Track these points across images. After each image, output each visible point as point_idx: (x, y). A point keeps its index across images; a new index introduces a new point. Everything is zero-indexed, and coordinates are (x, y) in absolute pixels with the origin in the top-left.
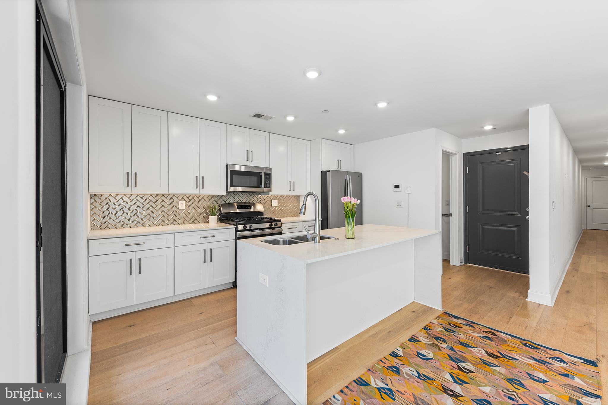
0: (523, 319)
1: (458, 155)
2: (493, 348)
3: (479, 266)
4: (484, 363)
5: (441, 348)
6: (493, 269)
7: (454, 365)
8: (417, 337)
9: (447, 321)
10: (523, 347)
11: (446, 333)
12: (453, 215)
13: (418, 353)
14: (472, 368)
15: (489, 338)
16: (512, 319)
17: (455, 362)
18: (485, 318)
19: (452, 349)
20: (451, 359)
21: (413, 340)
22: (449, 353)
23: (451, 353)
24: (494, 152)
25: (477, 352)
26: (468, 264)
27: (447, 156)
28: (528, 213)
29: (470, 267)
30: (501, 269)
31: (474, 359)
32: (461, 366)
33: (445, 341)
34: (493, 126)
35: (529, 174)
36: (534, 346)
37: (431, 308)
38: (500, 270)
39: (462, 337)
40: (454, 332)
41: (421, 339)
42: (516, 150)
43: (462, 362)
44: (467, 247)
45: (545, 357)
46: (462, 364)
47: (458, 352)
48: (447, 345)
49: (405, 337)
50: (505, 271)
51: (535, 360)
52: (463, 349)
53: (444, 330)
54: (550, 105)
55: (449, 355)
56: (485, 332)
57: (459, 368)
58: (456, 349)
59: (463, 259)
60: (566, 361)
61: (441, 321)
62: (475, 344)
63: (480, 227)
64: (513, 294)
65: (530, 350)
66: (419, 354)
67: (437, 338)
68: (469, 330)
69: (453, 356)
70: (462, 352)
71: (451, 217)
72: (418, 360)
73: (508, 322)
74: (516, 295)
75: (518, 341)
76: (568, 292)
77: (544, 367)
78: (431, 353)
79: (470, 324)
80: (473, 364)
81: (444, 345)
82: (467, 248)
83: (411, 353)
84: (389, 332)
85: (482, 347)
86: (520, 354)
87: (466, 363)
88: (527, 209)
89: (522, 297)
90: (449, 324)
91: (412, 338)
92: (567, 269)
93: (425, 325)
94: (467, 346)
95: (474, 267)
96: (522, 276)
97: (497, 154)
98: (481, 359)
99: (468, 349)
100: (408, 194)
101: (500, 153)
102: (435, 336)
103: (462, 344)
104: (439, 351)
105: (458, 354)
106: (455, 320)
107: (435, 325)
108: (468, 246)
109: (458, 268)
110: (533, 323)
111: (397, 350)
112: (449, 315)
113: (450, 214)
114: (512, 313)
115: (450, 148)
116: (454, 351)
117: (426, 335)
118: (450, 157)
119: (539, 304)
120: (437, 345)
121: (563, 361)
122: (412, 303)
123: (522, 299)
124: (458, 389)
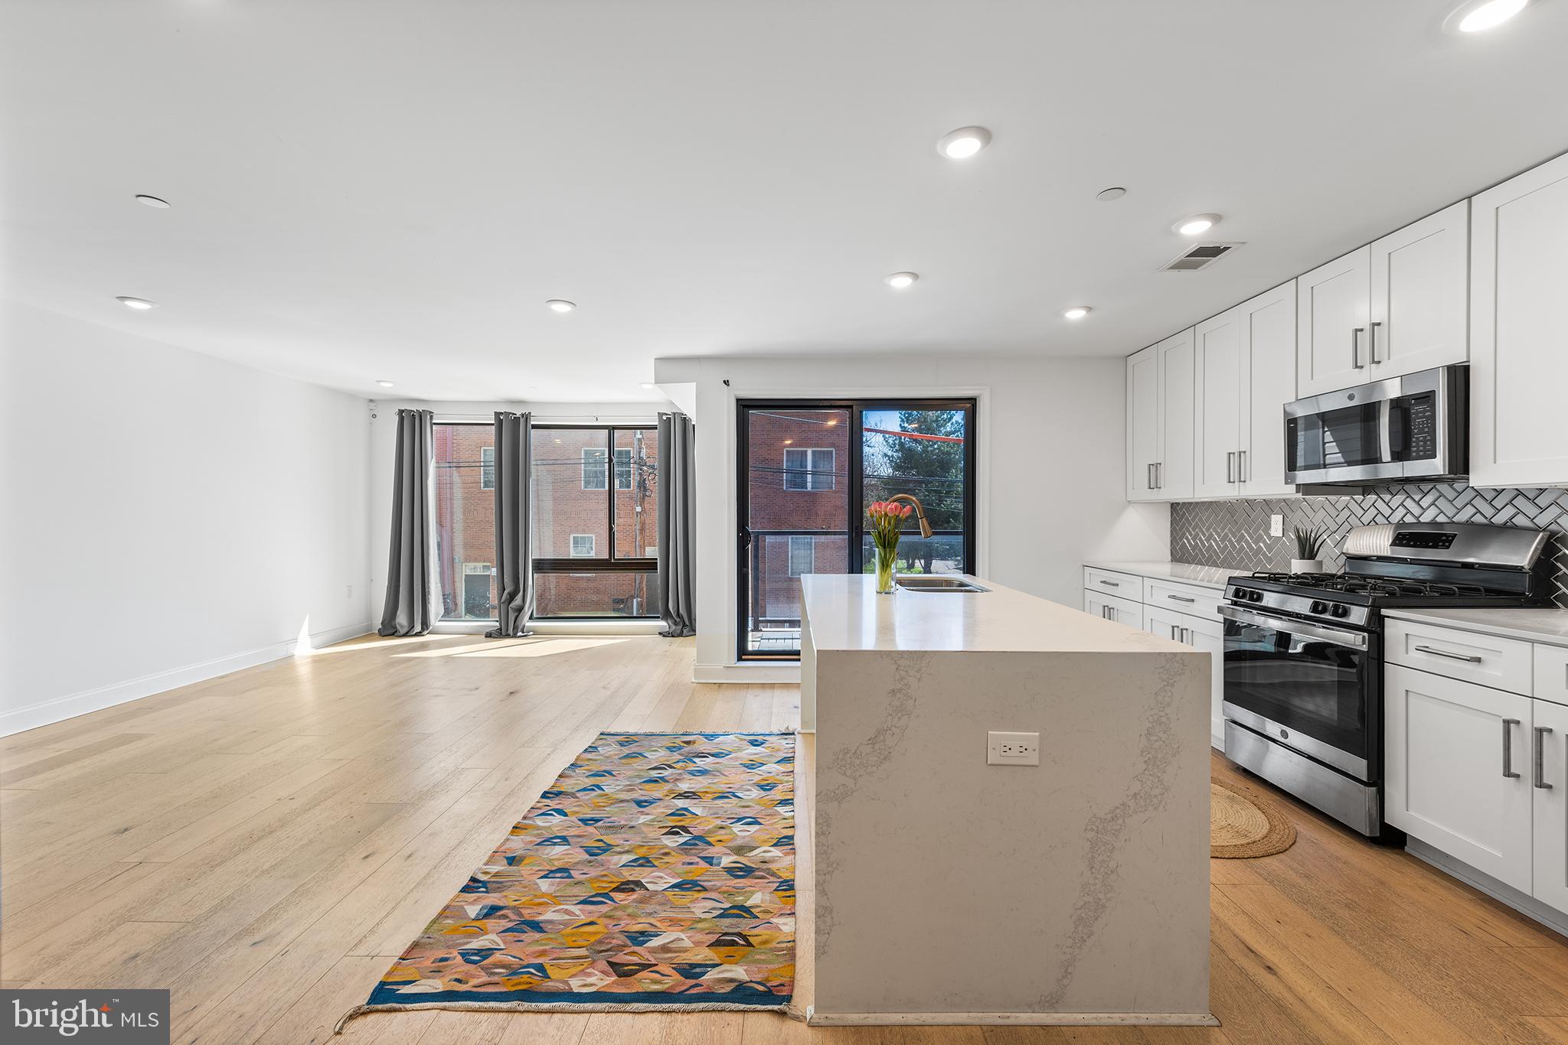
5: (730, 852)
8: (784, 851)
13: (760, 824)
21: (786, 842)
23: (711, 852)
32: (684, 834)
33: (730, 871)
41: (776, 852)
43: (685, 843)
46: (682, 840)
47: (698, 860)
48: (722, 865)
57: (685, 829)
69: (701, 845)
78: (739, 834)
81: (726, 861)
87: (678, 844)
91: (790, 844)
94: (684, 888)
99: (679, 877)
102: (756, 877)
103: (694, 886)
104: (730, 845)
105: (695, 855)
116: (703, 858)
117: (773, 867)
120: (739, 855)
124: (681, 803)
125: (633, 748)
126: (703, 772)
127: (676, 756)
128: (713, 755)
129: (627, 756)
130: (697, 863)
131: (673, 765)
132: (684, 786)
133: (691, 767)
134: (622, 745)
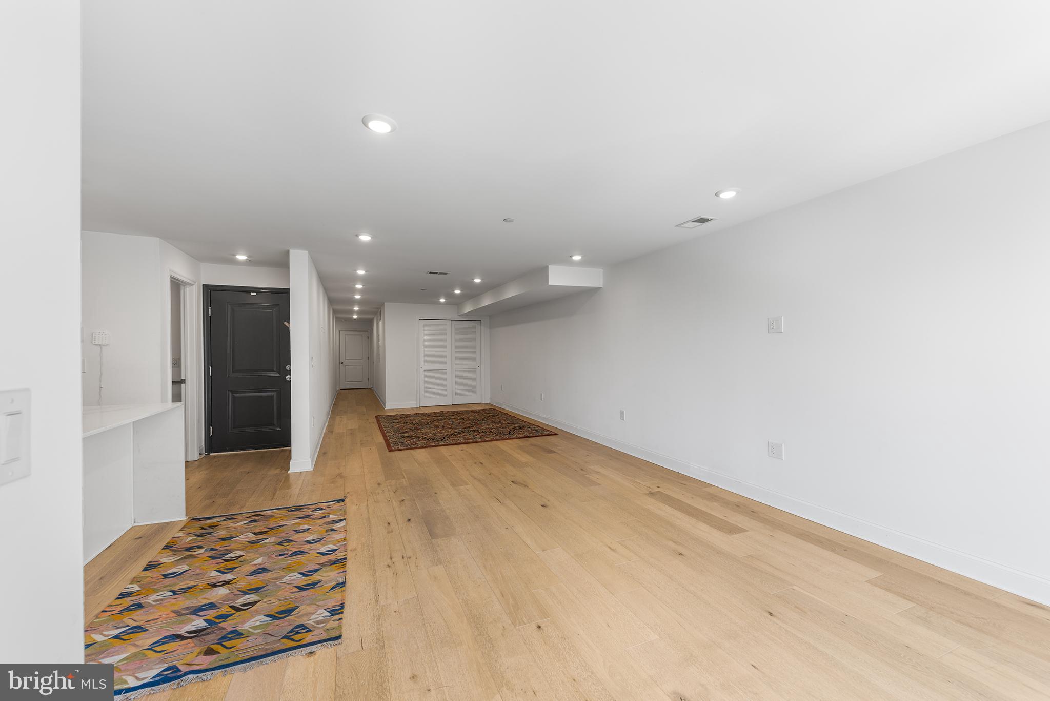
0: (287, 490)
1: (194, 286)
2: (260, 527)
3: (229, 453)
4: (252, 543)
5: (197, 555)
6: (247, 451)
7: (220, 561)
8: (157, 562)
9: (197, 527)
10: (289, 513)
11: (199, 539)
12: (188, 381)
13: (163, 575)
14: (240, 553)
15: (255, 521)
16: (276, 494)
17: (219, 558)
18: (247, 505)
19: (212, 549)
20: (213, 558)
21: (151, 567)
22: (209, 555)
23: (211, 553)
24: (247, 290)
25: (243, 539)
26: (211, 454)
27: (177, 286)
28: (289, 373)
29: (215, 457)
30: (258, 449)
31: (241, 545)
32: (227, 558)
33: (200, 547)
34: (248, 257)
35: (289, 326)
36: (299, 508)
37: (167, 523)
38: (256, 451)
39: (223, 533)
40: (210, 533)
41: (162, 560)
42: (271, 292)
43: (227, 554)
44: (210, 429)
45: (307, 512)
46: (227, 556)
47: (220, 549)
48: (205, 549)
49: (136, 569)
50: (263, 450)
51: (300, 518)
52: (226, 543)
53: (196, 537)
54: (309, 252)
55: (209, 557)
56: (250, 517)
57: (226, 561)
58: (218, 548)
59: (203, 449)
60: (324, 508)
61: (189, 531)
62: (241, 532)
63: (230, 395)
64: (274, 472)
65: (295, 513)
66: (165, 576)
67: (188, 549)
68: (231, 524)
69: (215, 555)
70: (226, 546)
71: (183, 385)
72: (167, 581)
73: (272, 499)
74: (278, 471)
75: (284, 511)
76: (325, 453)
77: (308, 519)
78: (185, 566)
79: (230, 518)
80: (240, 550)
81: (202, 551)
82: (210, 431)
83: (154, 580)
84: (101, 578)
85: (248, 532)
86: (287, 520)
87: (232, 553)
88: (287, 366)
89: (283, 471)
90: (202, 528)
91: (149, 565)
92: (324, 433)
93: (165, 544)
94: (230, 538)
95: (221, 456)
96: (282, 450)
97: (252, 294)
98: (248, 542)
99: (232, 541)
100: (99, 347)
101: (255, 294)
102: (185, 548)
103: (223, 539)
104: (196, 559)
105: (222, 550)
106: (208, 522)
107: (181, 538)
108: (211, 427)
109: (196, 462)
110: (295, 489)
111: (128, 588)
112: (199, 520)
113: (182, 380)
114: (275, 490)
115: (183, 273)
116: (217, 550)
117: (171, 553)
118: (182, 287)
119: (301, 472)
120: (191, 555)
121: (322, 509)
122: (131, 529)
123: (284, 473)
124: (228, 577)
125: (285, 625)
126: (196, 611)
127: (228, 625)
128: (180, 637)
129: (289, 612)
130: (220, 547)
131: (233, 611)
132: (223, 591)
133: (211, 614)
134: (302, 626)
